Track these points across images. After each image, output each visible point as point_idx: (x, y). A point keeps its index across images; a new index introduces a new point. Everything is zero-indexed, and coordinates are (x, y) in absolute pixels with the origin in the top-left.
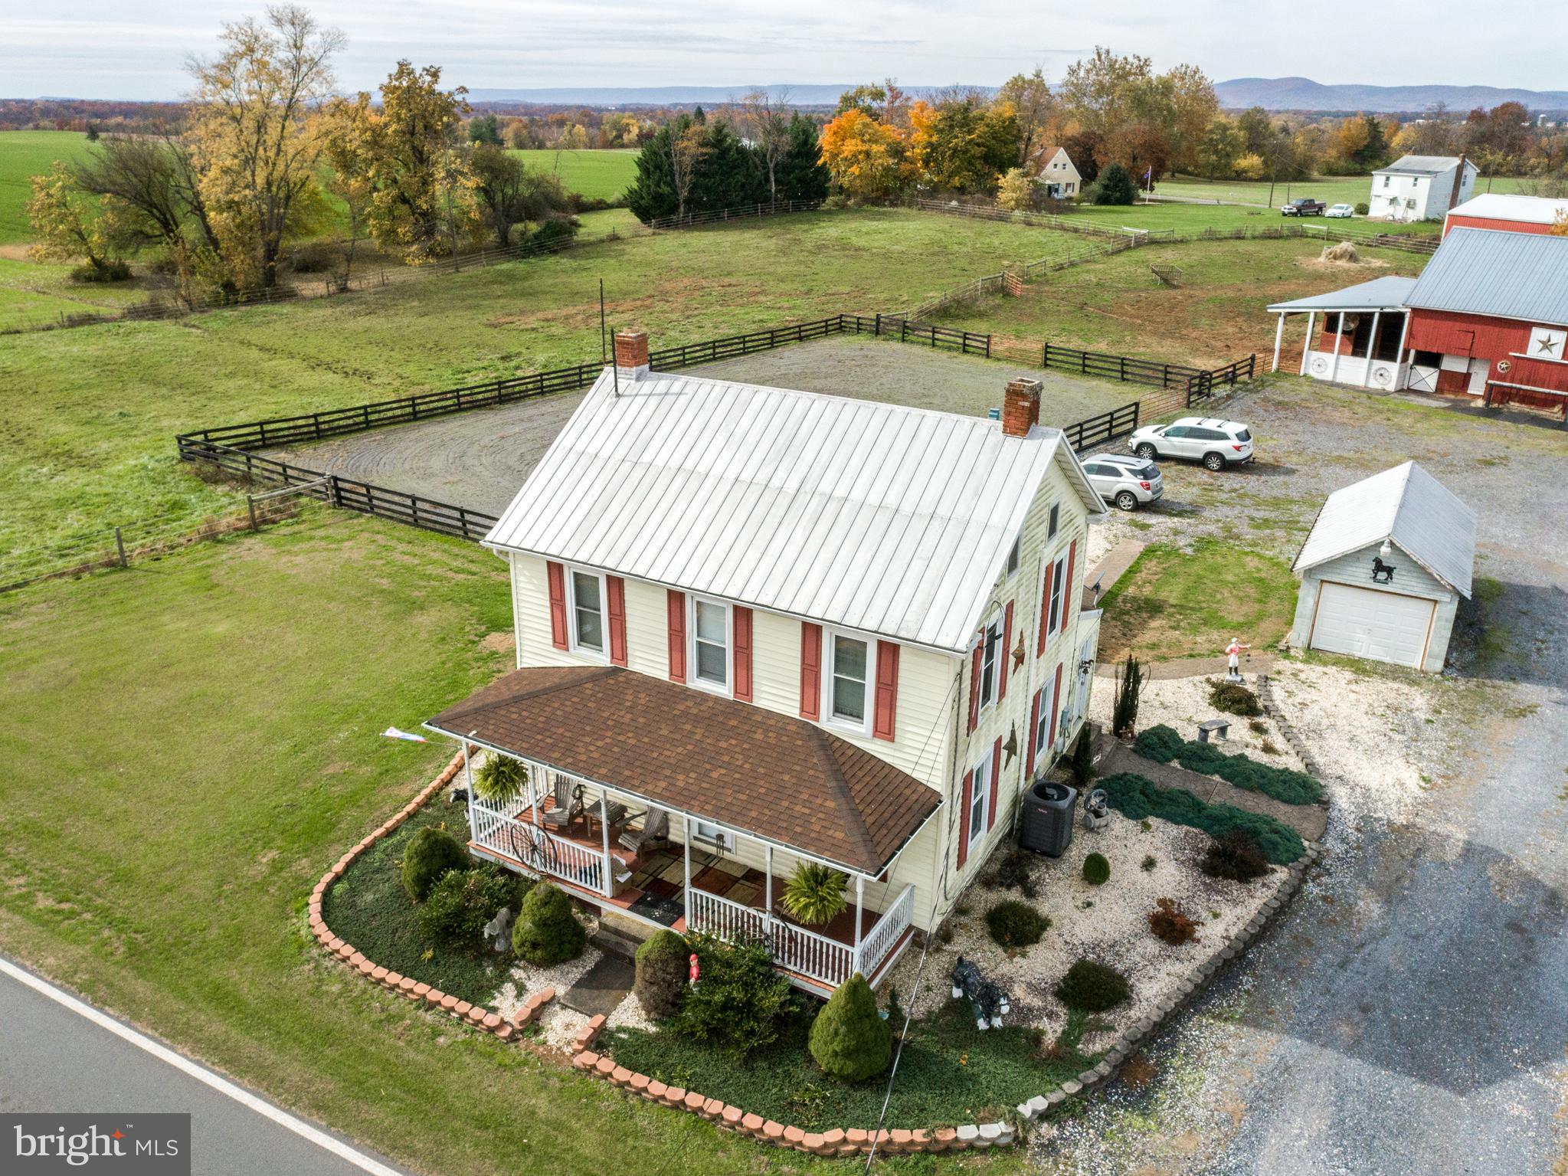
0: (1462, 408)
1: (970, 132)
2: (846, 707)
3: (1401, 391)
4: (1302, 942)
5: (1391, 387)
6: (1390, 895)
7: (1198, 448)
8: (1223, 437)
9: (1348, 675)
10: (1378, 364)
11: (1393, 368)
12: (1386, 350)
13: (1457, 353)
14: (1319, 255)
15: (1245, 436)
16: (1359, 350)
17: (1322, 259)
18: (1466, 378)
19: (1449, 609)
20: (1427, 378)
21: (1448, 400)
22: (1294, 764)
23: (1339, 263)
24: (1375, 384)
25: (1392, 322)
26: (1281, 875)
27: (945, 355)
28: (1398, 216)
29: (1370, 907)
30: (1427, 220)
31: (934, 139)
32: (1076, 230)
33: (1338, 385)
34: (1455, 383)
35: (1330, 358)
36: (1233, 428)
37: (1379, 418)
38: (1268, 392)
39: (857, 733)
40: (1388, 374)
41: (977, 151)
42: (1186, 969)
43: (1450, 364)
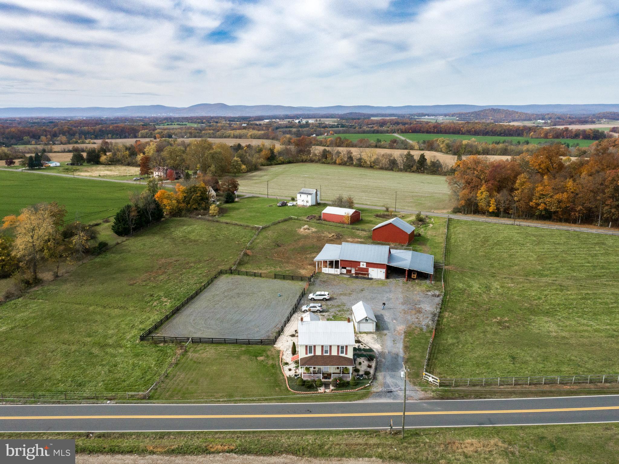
0: (351, 276)
1: (197, 194)
2: (342, 352)
3: (340, 274)
4: (380, 365)
5: (339, 273)
6: (384, 358)
7: (322, 298)
8: (325, 295)
9: (366, 335)
10: (336, 269)
11: (339, 270)
12: (337, 267)
13: (349, 267)
14: (301, 228)
15: (328, 294)
16: (332, 267)
17: (302, 230)
18: (350, 271)
19: (375, 324)
20: (344, 271)
21: (349, 275)
22: (368, 348)
23: (306, 231)
24: (336, 273)
25: (337, 262)
26: (375, 359)
27: (251, 278)
28: (305, 204)
29: (383, 360)
30: (312, 205)
31: (185, 195)
32: (241, 225)
33: (330, 274)
34: (349, 272)
35: (327, 269)
36: (326, 293)
37: (341, 282)
38: (320, 279)
39: (343, 355)
40: (337, 271)
41: (200, 198)
42: (373, 370)
43: (348, 268)
